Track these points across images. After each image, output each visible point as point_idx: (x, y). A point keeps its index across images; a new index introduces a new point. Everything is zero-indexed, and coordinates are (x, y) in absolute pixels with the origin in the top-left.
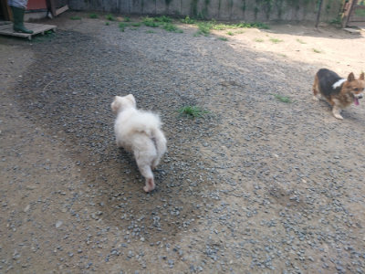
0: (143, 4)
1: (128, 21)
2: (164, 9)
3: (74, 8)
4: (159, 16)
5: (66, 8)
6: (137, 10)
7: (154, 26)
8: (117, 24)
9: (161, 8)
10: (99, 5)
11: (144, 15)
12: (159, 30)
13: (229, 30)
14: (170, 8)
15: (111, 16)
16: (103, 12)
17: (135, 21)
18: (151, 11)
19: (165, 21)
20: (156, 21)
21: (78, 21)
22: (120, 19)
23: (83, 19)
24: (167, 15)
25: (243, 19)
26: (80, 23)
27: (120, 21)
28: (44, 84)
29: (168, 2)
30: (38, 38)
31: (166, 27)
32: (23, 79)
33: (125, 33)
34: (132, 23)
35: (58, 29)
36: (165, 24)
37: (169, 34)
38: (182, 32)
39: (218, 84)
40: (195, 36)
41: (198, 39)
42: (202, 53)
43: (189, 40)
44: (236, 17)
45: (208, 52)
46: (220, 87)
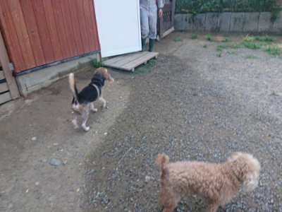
0: (244, 23)
1: (226, 41)
2: (267, 27)
3: (179, 29)
4: (261, 34)
5: (173, 29)
6: (237, 28)
7: (255, 48)
8: (216, 45)
9: (263, 26)
10: (201, 24)
11: (245, 33)
12: (261, 54)
14: (275, 25)
15: (210, 36)
16: (204, 32)
17: (234, 41)
18: (252, 29)
19: (266, 40)
20: (257, 39)
21: (180, 42)
22: (220, 38)
23: (185, 41)
24: (270, 33)
26: (181, 46)
27: (218, 42)
28: (122, 153)
29: (273, 19)
30: (141, 69)
31: (269, 50)
32: (107, 139)
33: (221, 58)
34: (231, 44)
35: (160, 55)
36: (268, 47)
37: (272, 60)
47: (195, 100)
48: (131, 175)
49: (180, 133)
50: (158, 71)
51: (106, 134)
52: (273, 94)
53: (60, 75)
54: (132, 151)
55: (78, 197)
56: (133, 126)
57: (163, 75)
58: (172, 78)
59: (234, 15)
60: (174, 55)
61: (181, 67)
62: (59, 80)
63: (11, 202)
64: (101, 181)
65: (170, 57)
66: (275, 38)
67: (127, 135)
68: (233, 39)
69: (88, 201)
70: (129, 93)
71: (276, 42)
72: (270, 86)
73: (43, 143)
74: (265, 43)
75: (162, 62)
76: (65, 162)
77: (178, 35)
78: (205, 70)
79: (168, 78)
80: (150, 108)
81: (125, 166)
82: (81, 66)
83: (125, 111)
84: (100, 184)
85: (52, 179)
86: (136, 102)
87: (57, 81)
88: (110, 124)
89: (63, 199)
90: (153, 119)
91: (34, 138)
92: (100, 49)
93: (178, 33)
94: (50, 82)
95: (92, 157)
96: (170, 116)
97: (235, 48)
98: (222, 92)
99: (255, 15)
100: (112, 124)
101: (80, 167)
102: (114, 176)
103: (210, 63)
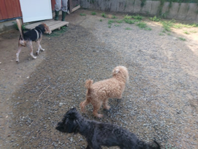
0: (125, 6)
1: (114, 18)
2: (139, 10)
3: (84, 7)
4: (135, 14)
5: (79, 7)
6: (121, 10)
7: (131, 23)
8: (108, 20)
9: (137, 9)
10: (98, 5)
12: (134, 27)
14: (143, 9)
15: (104, 14)
16: (100, 11)
17: (119, 18)
18: (130, 11)
19: (138, 19)
20: (133, 18)
21: (84, 17)
22: (110, 16)
23: (87, 16)
24: (141, 14)
25: (195, 20)
26: (85, 19)
27: (109, 18)
28: (41, 90)
29: (142, 5)
30: (56, 33)
31: (139, 25)
32: (29, 81)
33: (111, 29)
35: (70, 24)
36: (139, 23)
37: (141, 31)
38: (150, 30)
39: (187, 105)
40: (160, 35)
41: (163, 39)
42: (168, 56)
43: (155, 39)
44: (190, 18)
45: (173, 55)
46: (189, 108)
47: (94, 54)
48: (49, 103)
49: (84, 74)
50: (69, 35)
51: (28, 77)
52: (140, 51)
54: (49, 88)
55: (7, 121)
56: (50, 71)
58: (79, 40)
60: (81, 25)
61: (86, 33)
64: (25, 109)
65: (77, 26)
66: (143, 18)
67: (45, 78)
68: (118, 17)
69: (15, 123)
71: (143, 20)
72: (138, 46)
74: (137, 20)
75: (72, 29)
77: (83, 12)
78: (101, 36)
79: (76, 40)
80: (63, 59)
81: (44, 98)
82: (6, 28)
83: (44, 62)
84: (24, 111)
86: (52, 55)
88: (31, 71)
92: (22, 16)
93: (83, 10)
95: (18, 94)
96: (77, 65)
97: (119, 23)
98: (110, 50)
100: (33, 70)
101: (8, 101)
102: (36, 105)
103: (104, 31)
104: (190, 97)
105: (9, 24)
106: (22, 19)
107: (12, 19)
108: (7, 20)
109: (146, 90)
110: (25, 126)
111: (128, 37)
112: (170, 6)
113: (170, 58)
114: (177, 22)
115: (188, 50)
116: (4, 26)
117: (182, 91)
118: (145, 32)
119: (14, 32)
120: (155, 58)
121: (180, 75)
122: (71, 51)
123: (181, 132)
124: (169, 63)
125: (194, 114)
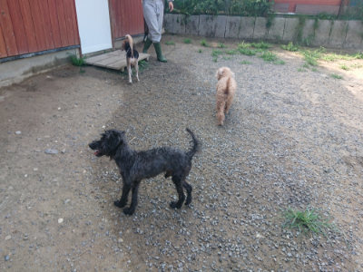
0: (240, 28)
1: (222, 47)
2: (263, 34)
3: (170, 31)
4: (256, 41)
6: (234, 35)
7: (250, 54)
8: (211, 51)
9: (259, 32)
10: (195, 28)
11: (241, 40)
12: (255, 60)
13: (342, 62)
14: (270, 32)
15: (204, 41)
16: (197, 36)
17: (230, 47)
18: (248, 35)
19: (261, 47)
20: (253, 46)
21: (172, 47)
22: (215, 44)
23: (177, 45)
24: (266, 40)
25: (360, 48)
26: (174, 50)
27: (213, 48)
29: (269, 25)
31: (264, 57)
33: (217, 63)
34: (227, 50)
35: (151, 57)
36: (263, 53)
37: (267, 65)
38: (283, 63)
39: (340, 162)
40: (300, 70)
41: (304, 76)
42: (312, 100)
43: (292, 76)
44: (350, 45)
45: (320, 99)
46: (344, 167)
47: (194, 98)
50: (152, 73)
51: (104, 127)
52: (266, 93)
53: (33, 70)
54: (135, 140)
55: (86, 176)
56: (133, 120)
57: (158, 77)
58: (168, 80)
59: (229, 18)
61: (178, 71)
62: (33, 76)
63: (10, 185)
66: (269, 46)
68: (228, 45)
69: (97, 178)
70: (122, 92)
71: (271, 49)
72: (263, 87)
73: (30, 136)
74: (261, 50)
75: (154, 64)
76: (64, 151)
77: (170, 39)
78: (202, 73)
79: (164, 80)
80: (149, 105)
82: (57, 62)
83: (121, 108)
84: (107, 166)
85: (52, 166)
86: (132, 100)
87: (30, 77)
88: (106, 119)
89: (69, 179)
90: (153, 114)
91: (19, 132)
92: (80, 44)
93: (169, 37)
94: (23, 77)
96: (171, 112)
97: (230, 54)
99: (250, 19)
100: (109, 119)
101: (82, 154)
103: (207, 67)
104: (345, 153)
105: (63, 55)
106: (80, 49)
107: (66, 49)
108: (60, 50)
109: (277, 143)
110: (111, 182)
111: (246, 74)
112: (316, 26)
113: (314, 102)
114: (328, 52)
115: (346, 92)
116: (56, 59)
117: (334, 145)
118: (274, 67)
119: (68, 69)
120: (290, 103)
121: (331, 125)
122: (158, 94)
123: (330, 194)
124: (313, 109)
125: (351, 173)
